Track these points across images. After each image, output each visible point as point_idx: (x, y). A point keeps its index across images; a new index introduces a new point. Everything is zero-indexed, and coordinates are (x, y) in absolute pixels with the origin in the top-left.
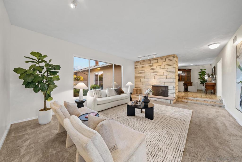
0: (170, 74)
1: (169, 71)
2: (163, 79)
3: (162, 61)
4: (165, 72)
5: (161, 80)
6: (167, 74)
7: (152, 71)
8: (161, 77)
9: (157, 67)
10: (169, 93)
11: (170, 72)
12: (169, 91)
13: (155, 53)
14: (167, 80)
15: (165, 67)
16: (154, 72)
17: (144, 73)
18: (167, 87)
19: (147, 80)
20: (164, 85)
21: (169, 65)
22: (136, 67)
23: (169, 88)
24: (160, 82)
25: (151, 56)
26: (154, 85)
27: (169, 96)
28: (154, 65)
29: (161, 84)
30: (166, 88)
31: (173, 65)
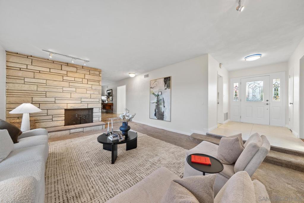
0: (96, 93)
1: (94, 88)
2: (85, 99)
3: (84, 72)
4: (89, 90)
5: (83, 100)
6: (92, 92)
7: (66, 84)
8: (83, 95)
9: (76, 79)
10: (94, 117)
11: (96, 90)
12: (94, 114)
13: (87, 60)
14: (93, 100)
15: (89, 83)
16: (70, 87)
17: (45, 85)
18: (92, 109)
19: (53, 100)
20: (87, 108)
21: (94, 81)
22: (10, 64)
23: (94, 110)
24: (81, 103)
25: (77, 60)
26: (69, 108)
27: (94, 121)
28: (69, 74)
29: (83, 106)
30: (90, 111)
31: (99, 82)
